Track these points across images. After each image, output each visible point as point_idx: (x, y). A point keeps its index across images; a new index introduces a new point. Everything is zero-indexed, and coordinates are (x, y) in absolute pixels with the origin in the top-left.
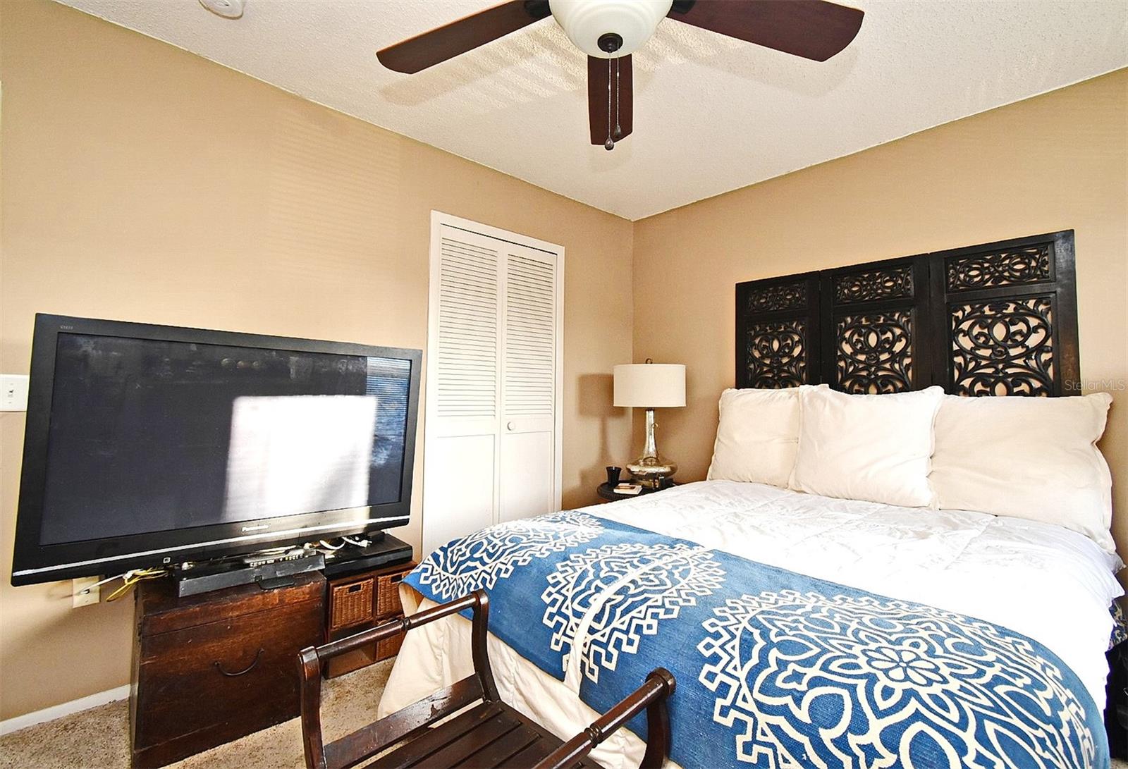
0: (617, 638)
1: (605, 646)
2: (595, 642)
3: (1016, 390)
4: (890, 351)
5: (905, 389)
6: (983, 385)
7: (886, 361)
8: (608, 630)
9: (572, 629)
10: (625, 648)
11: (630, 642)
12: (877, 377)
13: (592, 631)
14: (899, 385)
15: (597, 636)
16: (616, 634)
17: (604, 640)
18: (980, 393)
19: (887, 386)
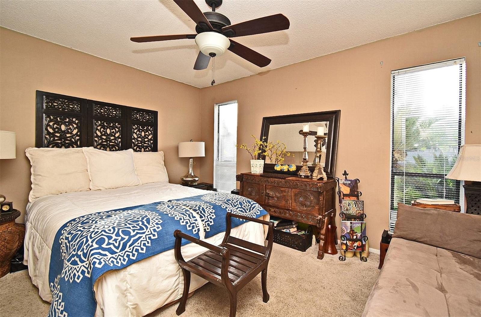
0: (210, 217)
1: (208, 221)
2: (206, 222)
3: (146, 150)
4: (114, 136)
5: (119, 150)
6: (139, 149)
7: (113, 140)
8: (206, 217)
9: (198, 224)
10: (213, 218)
11: (213, 216)
12: (110, 145)
13: (203, 221)
14: (117, 148)
15: (205, 220)
16: (209, 217)
17: (207, 220)
18: (138, 151)
19: (113, 148)
